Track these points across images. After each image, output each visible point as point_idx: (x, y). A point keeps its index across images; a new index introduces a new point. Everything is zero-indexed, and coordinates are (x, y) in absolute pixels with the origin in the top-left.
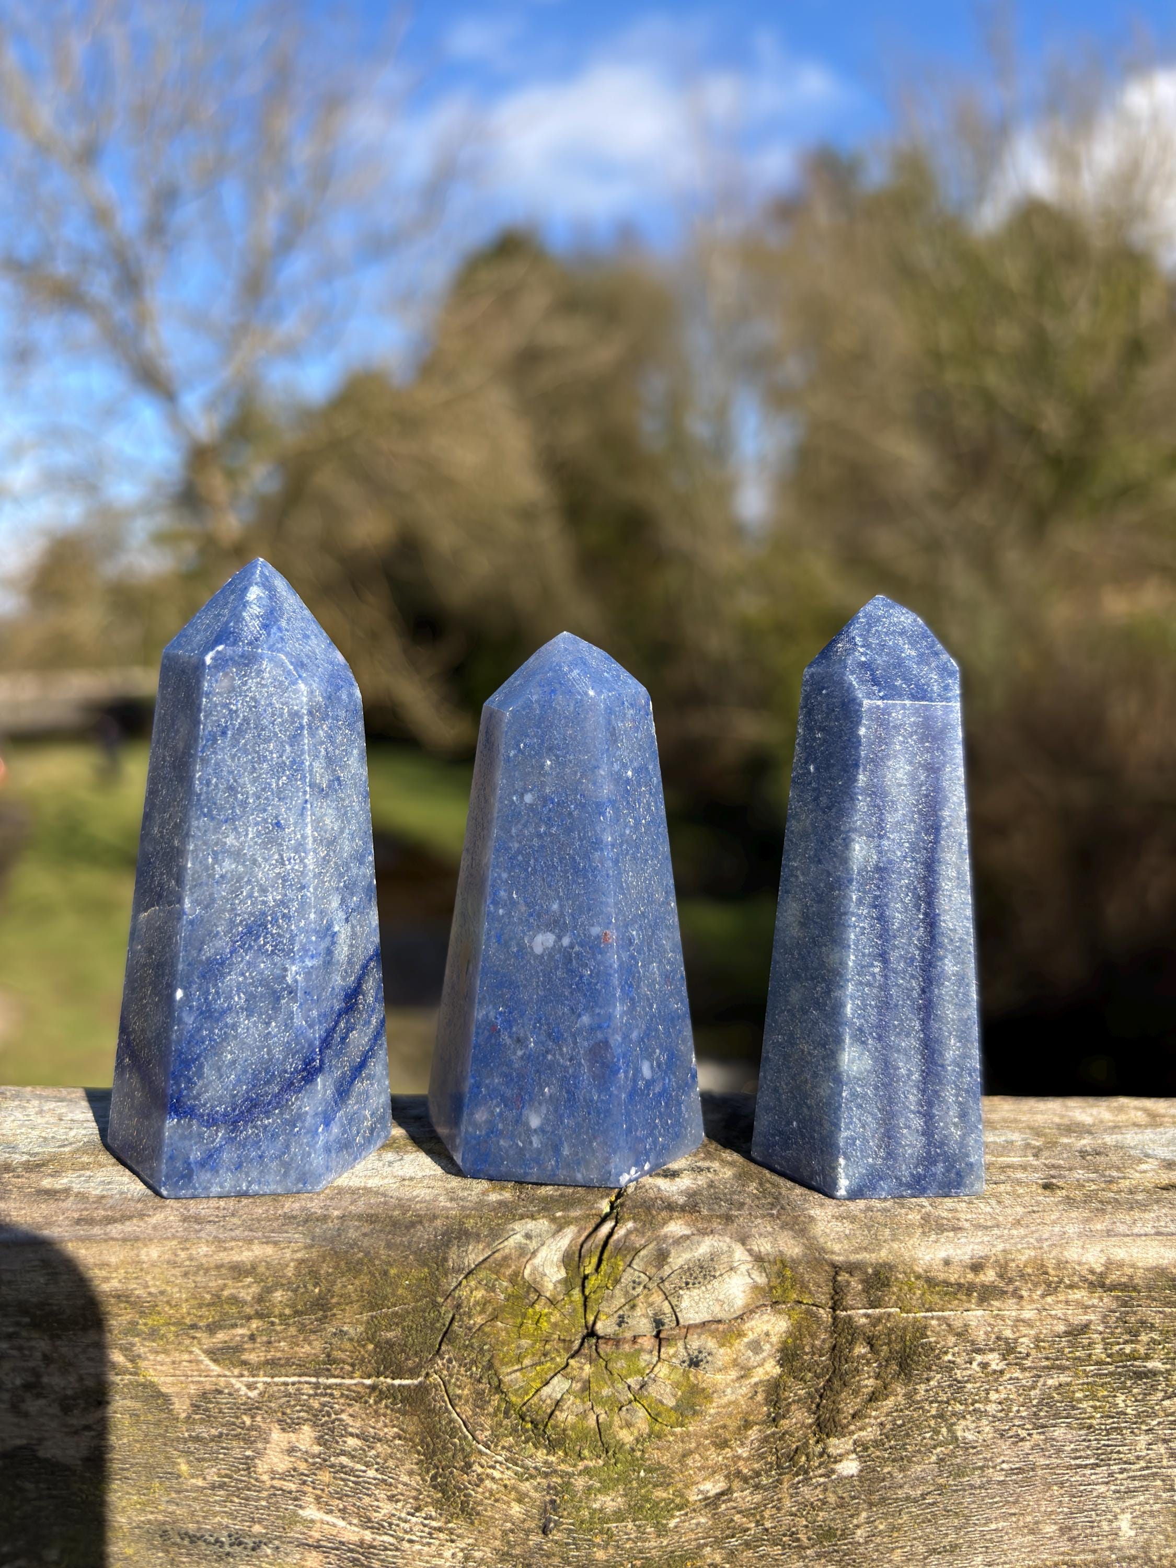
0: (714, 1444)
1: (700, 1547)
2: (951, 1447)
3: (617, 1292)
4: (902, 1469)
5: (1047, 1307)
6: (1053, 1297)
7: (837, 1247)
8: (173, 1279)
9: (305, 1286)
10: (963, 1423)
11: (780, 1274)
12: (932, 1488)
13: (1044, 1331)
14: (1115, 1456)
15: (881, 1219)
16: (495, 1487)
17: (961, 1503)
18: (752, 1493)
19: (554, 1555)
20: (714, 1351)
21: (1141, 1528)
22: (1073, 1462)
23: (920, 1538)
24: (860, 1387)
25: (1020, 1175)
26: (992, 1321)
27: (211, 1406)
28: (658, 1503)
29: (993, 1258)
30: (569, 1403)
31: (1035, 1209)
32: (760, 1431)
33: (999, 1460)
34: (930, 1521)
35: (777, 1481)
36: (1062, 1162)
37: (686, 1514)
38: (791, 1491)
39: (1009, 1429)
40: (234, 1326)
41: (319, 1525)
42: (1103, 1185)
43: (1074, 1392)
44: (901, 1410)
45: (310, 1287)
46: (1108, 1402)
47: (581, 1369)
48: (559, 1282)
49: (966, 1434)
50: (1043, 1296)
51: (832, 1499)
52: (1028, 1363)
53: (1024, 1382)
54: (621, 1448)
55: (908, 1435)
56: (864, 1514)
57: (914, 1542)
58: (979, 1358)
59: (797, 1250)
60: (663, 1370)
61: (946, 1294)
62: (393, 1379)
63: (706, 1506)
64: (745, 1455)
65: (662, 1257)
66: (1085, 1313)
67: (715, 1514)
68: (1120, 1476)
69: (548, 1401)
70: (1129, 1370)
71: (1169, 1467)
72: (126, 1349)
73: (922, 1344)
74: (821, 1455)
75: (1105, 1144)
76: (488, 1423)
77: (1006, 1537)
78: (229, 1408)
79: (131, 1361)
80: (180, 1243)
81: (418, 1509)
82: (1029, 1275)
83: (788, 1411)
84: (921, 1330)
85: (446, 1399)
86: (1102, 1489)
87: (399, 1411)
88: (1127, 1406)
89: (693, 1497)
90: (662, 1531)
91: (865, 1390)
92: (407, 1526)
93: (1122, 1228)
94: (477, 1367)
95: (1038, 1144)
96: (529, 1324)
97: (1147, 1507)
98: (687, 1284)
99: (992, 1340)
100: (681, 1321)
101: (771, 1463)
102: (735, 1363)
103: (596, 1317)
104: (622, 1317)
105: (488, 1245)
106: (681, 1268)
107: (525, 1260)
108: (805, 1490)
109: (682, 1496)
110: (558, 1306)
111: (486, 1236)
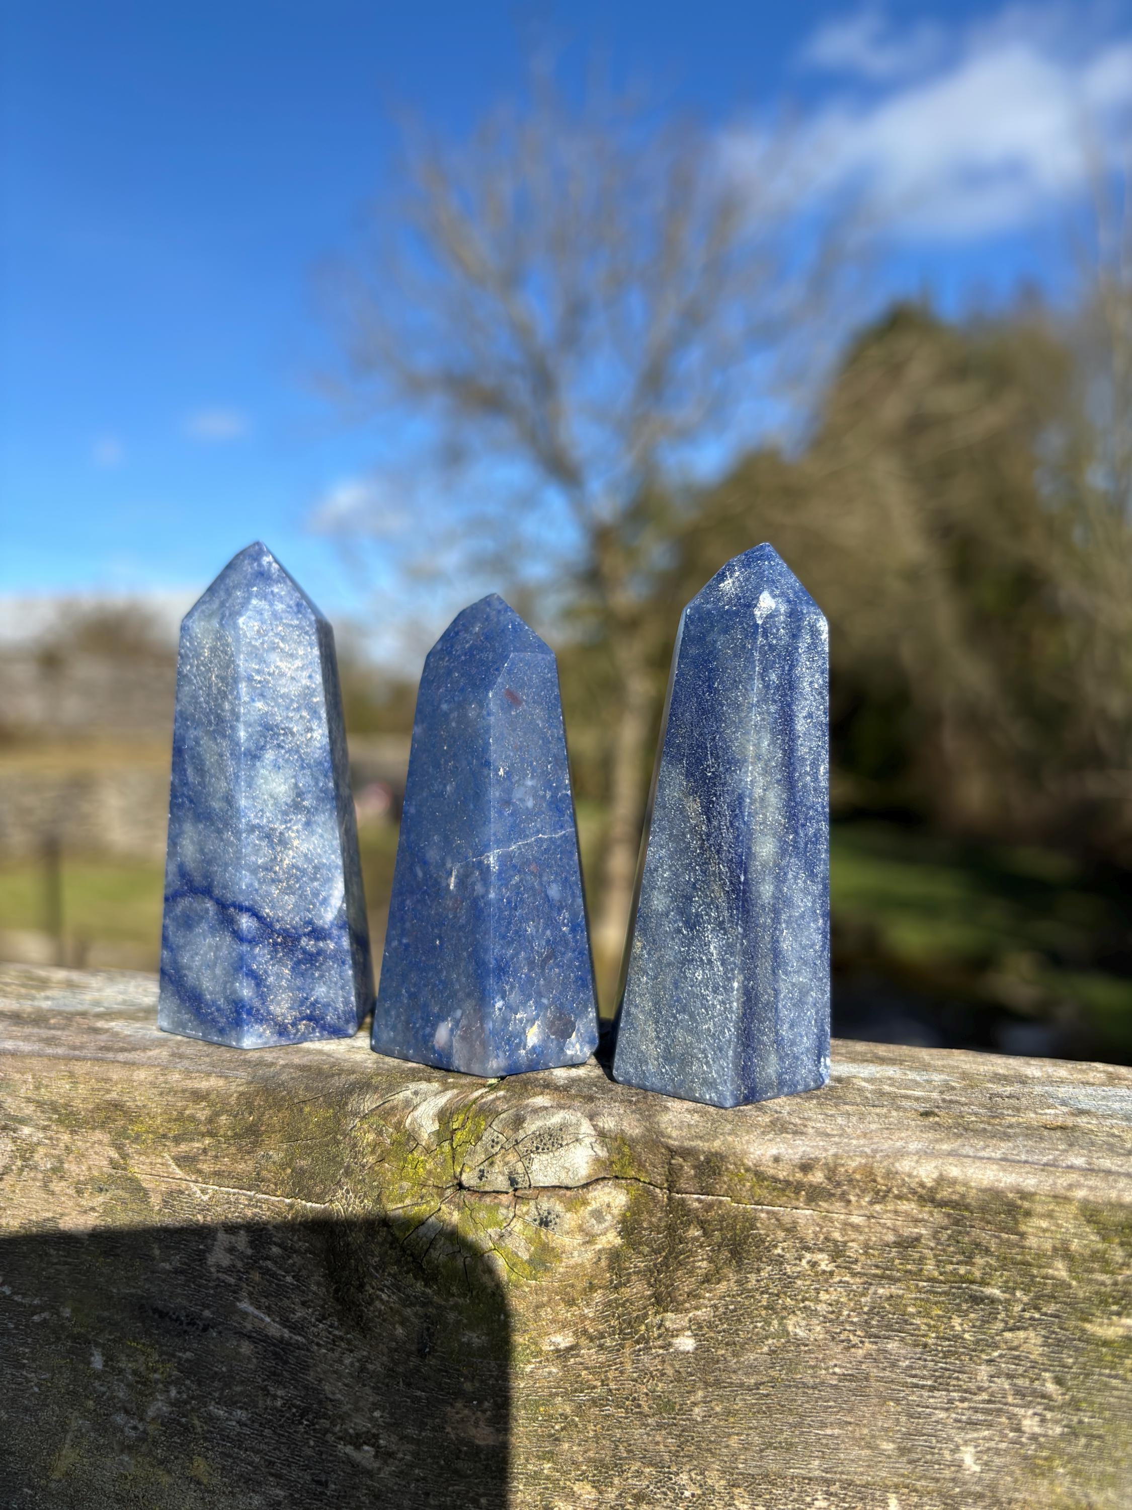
0: (564, 1300)
1: (553, 1395)
2: (783, 1340)
3: (478, 1147)
4: (735, 1354)
5: (875, 1215)
6: (882, 1206)
7: (675, 1134)
8: (153, 1096)
9: (242, 1114)
10: (794, 1318)
11: (619, 1151)
12: (765, 1379)
13: (874, 1239)
14: (954, 1382)
17: (795, 1400)
18: (597, 1353)
19: (430, 1378)
20: (562, 1214)
22: (909, 1380)
23: (756, 1428)
24: (695, 1268)
26: (819, 1221)
27: (175, 1203)
28: (515, 1347)
29: (823, 1161)
30: (441, 1243)
32: (606, 1296)
33: (831, 1363)
34: (764, 1413)
35: (620, 1345)
37: (540, 1362)
38: (633, 1357)
39: (840, 1333)
40: (192, 1140)
41: (251, 1317)
43: (906, 1306)
44: (733, 1296)
45: (247, 1115)
46: (942, 1322)
47: (451, 1214)
48: (433, 1133)
49: (798, 1330)
50: (871, 1203)
51: (670, 1372)
52: (858, 1268)
53: (854, 1287)
54: (484, 1290)
55: (740, 1321)
56: (700, 1394)
57: (750, 1432)
58: (808, 1256)
59: (638, 1131)
60: (518, 1224)
61: (774, 1190)
62: (306, 1201)
63: (558, 1357)
64: (591, 1315)
65: (518, 1122)
66: (916, 1226)
67: (565, 1366)
68: (959, 1404)
69: (425, 1238)
70: (964, 1293)
71: (1015, 1405)
72: (120, 1148)
73: (752, 1235)
74: (659, 1327)
76: (377, 1250)
77: (842, 1446)
78: (188, 1207)
79: (123, 1158)
80: (162, 1070)
81: (324, 1318)
82: (858, 1181)
83: (629, 1281)
84: (751, 1222)
86: (942, 1415)
88: (963, 1330)
89: (546, 1346)
91: (698, 1271)
92: (315, 1330)
93: (968, 1150)
94: (369, 1201)
96: (410, 1169)
97: (992, 1444)
98: (537, 1148)
99: (820, 1240)
100: (533, 1182)
101: (613, 1327)
102: (581, 1229)
103: (462, 1169)
104: (482, 1171)
105: (382, 1096)
106: (533, 1133)
107: (408, 1111)
108: (645, 1358)
109: (536, 1344)
110: (432, 1155)
111: (382, 1089)
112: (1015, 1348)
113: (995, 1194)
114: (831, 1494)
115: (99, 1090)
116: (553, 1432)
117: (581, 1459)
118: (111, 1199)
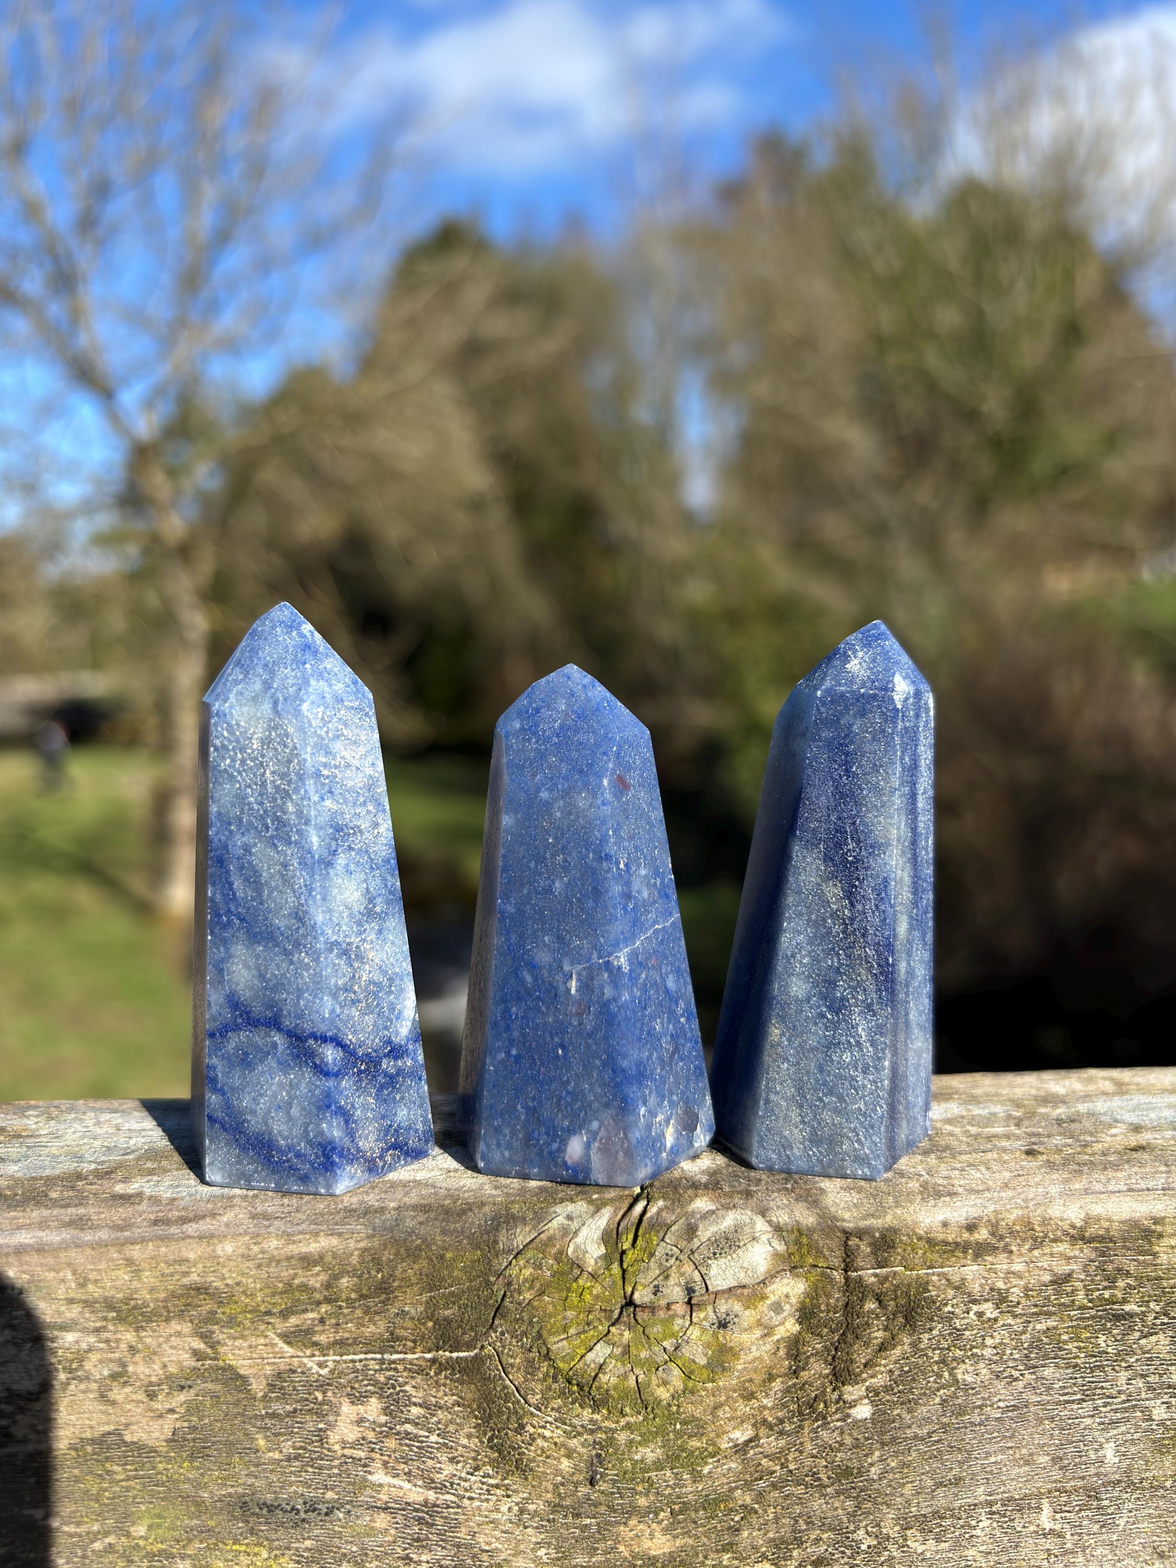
0: (742, 1396)
1: (732, 1490)
2: (953, 1389)
3: (652, 1264)
4: (910, 1411)
5: (1034, 1260)
6: (1039, 1251)
7: (847, 1216)
8: (247, 1271)
9: (369, 1272)
10: (963, 1366)
11: (798, 1242)
12: (937, 1427)
13: (1032, 1281)
14: (1099, 1391)
15: (885, 1188)
16: (546, 1445)
17: (963, 1439)
18: (776, 1439)
19: (600, 1504)
20: (740, 1313)
21: (1124, 1455)
22: (1062, 1398)
23: (928, 1472)
24: (870, 1339)
25: (1005, 1143)
26: (986, 1274)
27: (285, 1384)
28: (693, 1452)
29: (986, 1218)
30: (611, 1366)
31: (1020, 1173)
32: (782, 1383)
33: (996, 1399)
34: (936, 1457)
35: (799, 1426)
36: (1041, 1130)
37: (718, 1461)
38: (812, 1435)
39: (1004, 1371)
40: (305, 1311)
41: (386, 1488)
42: (1079, 1149)
43: (1060, 1335)
44: (908, 1358)
45: (373, 1273)
46: (1090, 1342)
47: (622, 1335)
48: (600, 1257)
49: (966, 1377)
50: (1031, 1250)
51: (848, 1441)
52: (1019, 1310)
53: (1015, 1327)
54: (658, 1404)
55: (914, 1380)
56: (877, 1454)
57: (923, 1477)
58: (975, 1308)
59: (811, 1219)
60: (695, 1332)
61: (944, 1253)
62: (451, 1352)
63: (736, 1452)
64: (769, 1405)
65: (691, 1231)
66: (1068, 1264)
67: (744, 1459)
68: (1103, 1410)
69: (592, 1366)
70: (1109, 1314)
71: (1147, 1399)
72: (207, 1337)
73: (925, 1298)
74: (837, 1402)
75: (1078, 1112)
76: (538, 1387)
77: (1005, 1469)
78: (302, 1386)
79: (211, 1347)
80: (252, 1238)
81: (477, 1469)
82: (1018, 1232)
83: (807, 1364)
84: (924, 1285)
85: (500, 1368)
86: (1088, 1421)
87: (457, 1381)
88: (1108, 1346)
89: (724, 1445)
90: (697, 1477)
91: (874, 1341)
92: (467, 1485)
93: (1098, 1187)
94: (527, 1338)
95: (1019, 1115)
96: (574, 1297)
97: (1129, 1437)
98: (715, 1254)
99: (986, 1291)
100: (710, 1287)
101: (792, 1411)
102: (759, 1323)
103: (634, 1288)
104: (657, 1287)
105: (534, 1227)
106: (709, 1240)
107: (568, 1239)
108: (824, 1434)
109: (714, 1444)
110: (600, 1279)
111: (532, 1219)
112: (1148, 1352)
113: (1134, 1224)
114: (994, 1513)
115: (172, 1275)
116: (732, 1524)
117: (761, 1542)
118: (197, 1395)
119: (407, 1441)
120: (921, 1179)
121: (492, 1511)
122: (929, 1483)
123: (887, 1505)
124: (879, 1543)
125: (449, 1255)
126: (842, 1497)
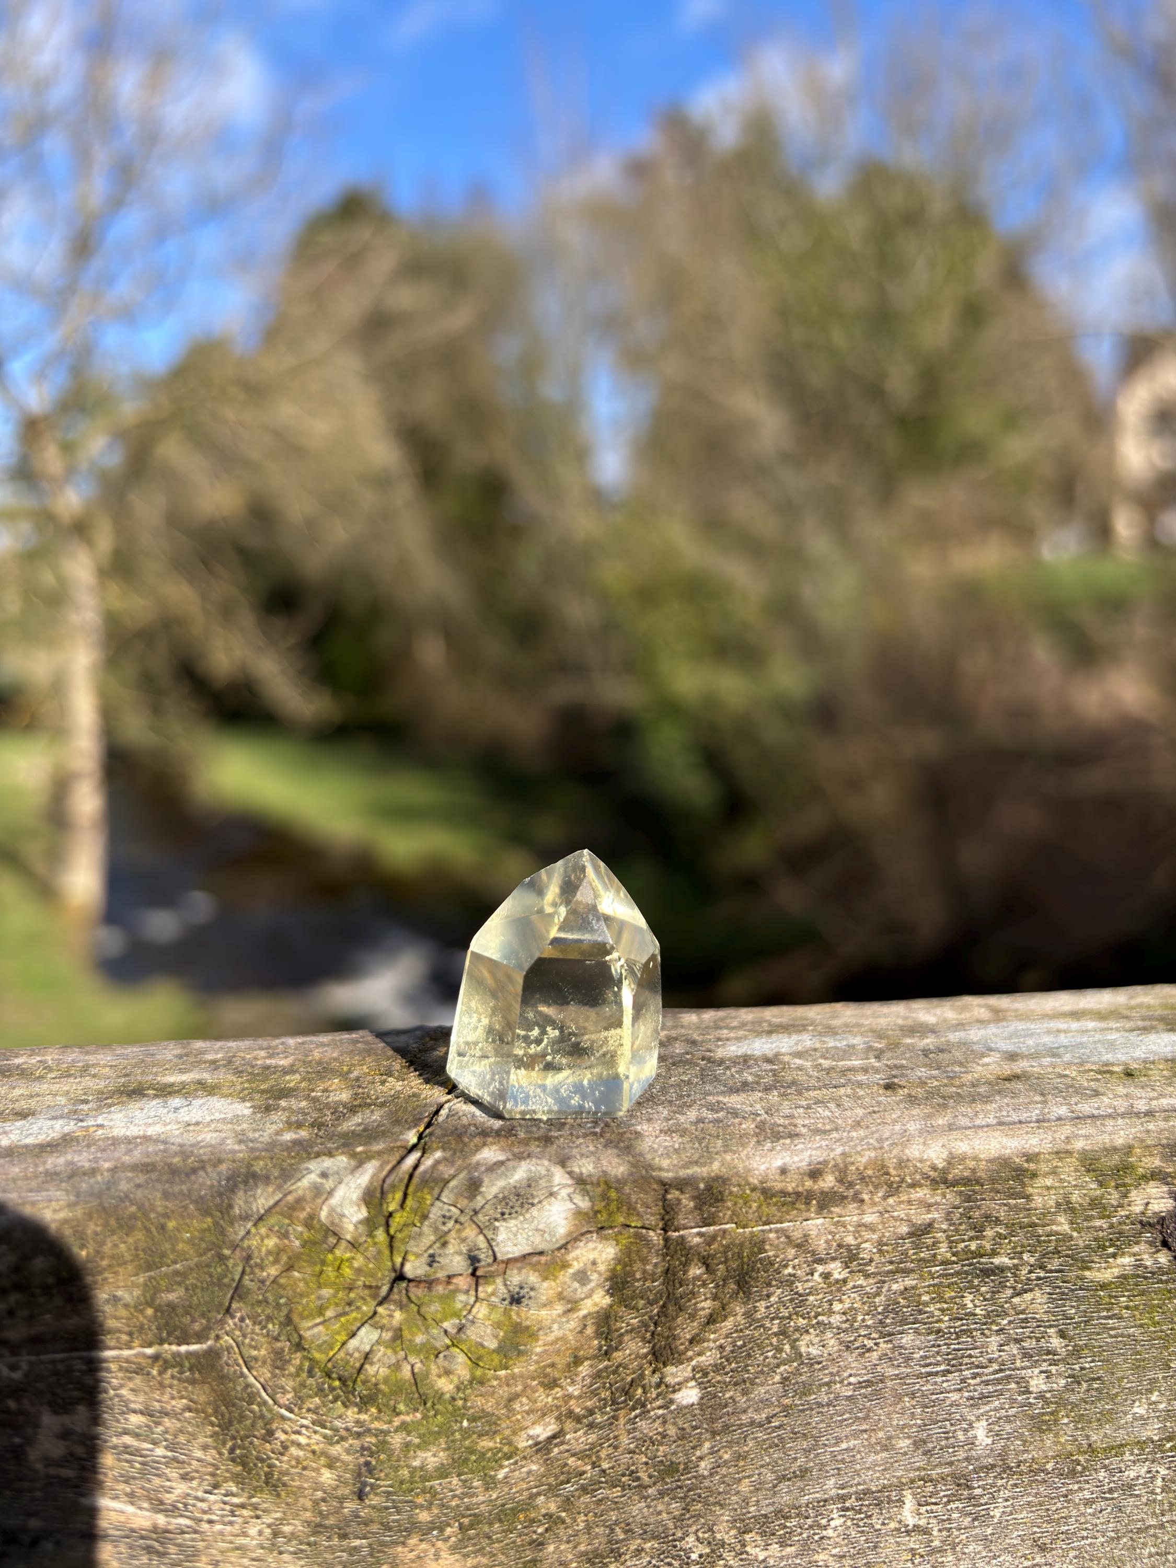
0: (542, 1384)
1: (533, 1497)
2: (795, 1364)
3: (426, 1229)
4: (745, 1393)
5: (889, 1209)
6: (895, 1198)
7: (665, 1163)
10: (806, 1338)
11: (604, 1197)
12: (777, 1410)
13: (887, 1234)
14: (966, 1360)
15: (714, 1131)
16: (301, 1453)
17: (809, 1424)
18: (585, 1433)
19: (372, 1521)
20: (537, 1286)
21: (997, 1435)
22: (923, 1370)
23: (768, 1464)
24: (696, 1310)
25: (861, 1077)
26: (833, 1228)
28: (484, 1454)
29: (832, 1163)
30: (380, 1354)
31: (876, 1109)
32: (591, 1366)
33: (846, 1374)
34: (777, 1445)
35: (613, 1417)
36: (904, 1062)
37: (516, 1463)
38: (629, 1427)
39: (855, 1340)
42: (945, 1081)
43: (920, 1295)
44: (741, 1331)
46: (955, 1303)
47: (391, 1316)
48: (360, 1222)
49: (810, 1350)
50: (885, 1198)
51: (672, 1431)
52: (871, 1269)
53: (868, 1289)
54: (440, 1398)
55: (749, 1356)
56: (707, 1445)
57: (762, 1470)
58: (820, 1268)
59: (622, 1169)
60: (482, 1310)
61: (783, 1205)
62: (179, 1345)
63: (537, 1452)
64: (576, 1393)
65: (474, 1187)
66: (929, 1212)
67: (547, 1460)
68: (972, 1382)
69: (357, 1355)
70: (976, 1268)
71: (1023, 1368)
73: (760, 1259)
74: (658, 1385)
75: (948, 1041)
76: (289, 1384)
77: (858, 1457)
81: (216, 1486)
82: (870, 1177)
83: (621, 1343)
84: (759, 1245)
85: (241, 1362)
86: (955, 1396)
87: (187, 1380)
88: (975, 1306)
89: (523, 1443)
90: (490, 1484)
91: (701, 1313)
92: (204, 1506)
93: (963, 1121)
94: (274, 1324)
95: (880, 1046)
96: (330, 1271)
97: (1003, 1413)
98: (503, 1214)
99: (833, 1248)
100: (499, 1256)
101: (605, 1399)
102: (561, 1297)
103: (404, 1259)
104: (432, 1256)
105: (279, 1187)
106: (495, 1197)
107: (321, 1201)
108: (642, 1424)
109: (510, 1443)
110: (361, 1249)
111: (276, 1178)
112: (1023, 1312)
113: (1004, 1162)
114: (847, 1509)
116: (535, 1537)
117: (570, 1557)
119: (127, 1456)
120: (758, 1119)
121: (237, 1536)
122: (770, 1477)
123: (721, 1505)
124: (713, 1551)
125: (171, 1224)
126: (666, 1499)
